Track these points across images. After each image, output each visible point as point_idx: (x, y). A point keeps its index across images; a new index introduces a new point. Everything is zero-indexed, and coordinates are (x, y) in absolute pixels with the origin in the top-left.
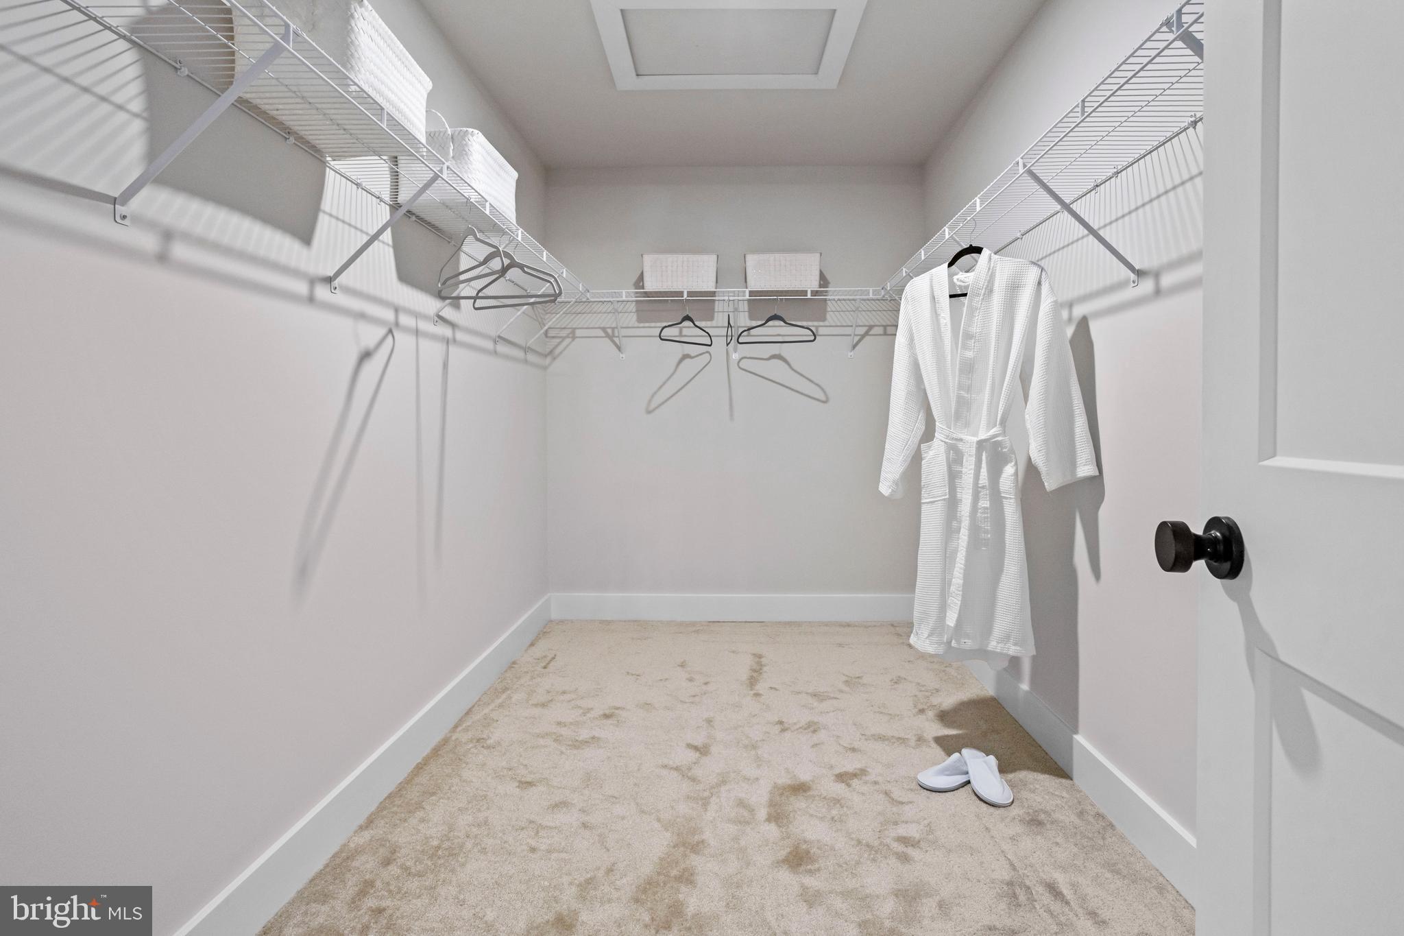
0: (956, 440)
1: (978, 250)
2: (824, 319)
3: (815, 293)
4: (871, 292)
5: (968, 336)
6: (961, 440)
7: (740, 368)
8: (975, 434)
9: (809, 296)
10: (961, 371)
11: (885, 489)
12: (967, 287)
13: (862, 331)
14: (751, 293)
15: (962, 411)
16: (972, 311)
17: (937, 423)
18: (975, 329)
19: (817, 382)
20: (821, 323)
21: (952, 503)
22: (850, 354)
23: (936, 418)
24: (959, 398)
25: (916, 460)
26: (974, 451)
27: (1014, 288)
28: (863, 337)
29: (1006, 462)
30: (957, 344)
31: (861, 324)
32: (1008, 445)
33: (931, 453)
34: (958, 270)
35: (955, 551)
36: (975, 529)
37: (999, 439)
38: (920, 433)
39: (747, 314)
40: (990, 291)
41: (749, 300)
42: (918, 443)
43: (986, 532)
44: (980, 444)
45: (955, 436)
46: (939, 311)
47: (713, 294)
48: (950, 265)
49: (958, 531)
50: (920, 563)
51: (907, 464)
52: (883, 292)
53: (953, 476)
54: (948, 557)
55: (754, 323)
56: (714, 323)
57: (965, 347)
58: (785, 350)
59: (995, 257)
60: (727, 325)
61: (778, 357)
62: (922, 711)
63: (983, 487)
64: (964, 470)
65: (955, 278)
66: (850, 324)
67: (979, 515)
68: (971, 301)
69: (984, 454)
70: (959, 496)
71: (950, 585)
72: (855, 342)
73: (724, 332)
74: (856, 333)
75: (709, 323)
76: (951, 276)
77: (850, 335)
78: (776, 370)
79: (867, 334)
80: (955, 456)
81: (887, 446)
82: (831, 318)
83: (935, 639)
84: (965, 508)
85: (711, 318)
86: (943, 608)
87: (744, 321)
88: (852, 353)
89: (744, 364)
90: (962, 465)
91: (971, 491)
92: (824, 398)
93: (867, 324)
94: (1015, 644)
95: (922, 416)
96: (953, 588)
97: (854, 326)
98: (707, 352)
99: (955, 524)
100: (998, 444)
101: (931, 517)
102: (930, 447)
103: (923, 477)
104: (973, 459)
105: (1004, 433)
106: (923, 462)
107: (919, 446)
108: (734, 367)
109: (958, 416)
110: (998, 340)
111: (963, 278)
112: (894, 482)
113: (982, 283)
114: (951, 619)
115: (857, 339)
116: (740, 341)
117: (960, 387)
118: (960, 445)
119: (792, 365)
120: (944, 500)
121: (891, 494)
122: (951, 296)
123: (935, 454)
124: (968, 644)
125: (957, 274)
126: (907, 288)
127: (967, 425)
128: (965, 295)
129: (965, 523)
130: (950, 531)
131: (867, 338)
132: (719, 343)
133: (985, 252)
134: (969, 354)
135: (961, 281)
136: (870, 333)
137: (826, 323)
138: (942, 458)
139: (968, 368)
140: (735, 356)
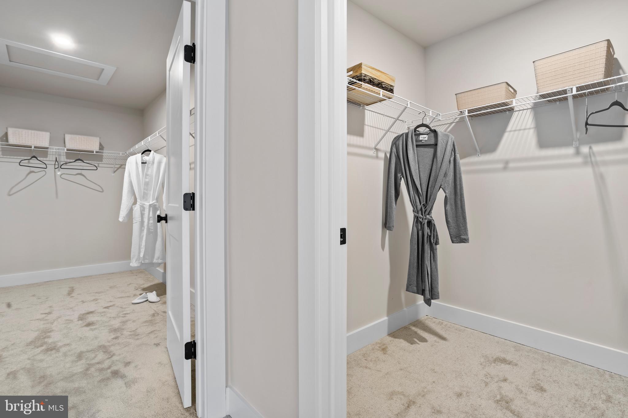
0: (143, 204)
1: (150, 151)
2: (102, 161)
3: (97, 152)
4: (121, 153)
5: (147, 175)
6: (144, 204)
7: (62, 178)
8: (149, 203)
9: (95, 153)
10: (145, 185)
11: (121, 219)
12: (147, 161)
13: (118, 166)
14: (67, 150)
15: (145, 196)
16: (148, 168)
17: (138, 200)
18: (149, 173)
19: (98, 184)
20: (100, 163)
21: (142, 222)
22: (113, 174)
23: (137, 198)
24: (144, 192)
25: (131, 211)
26: (148, 207)
27: (160, 163)
28: (118, 169)
29: (158, 210)
30: (144, 176)
31: (117, 164)
32: (158, 205)
33: (136, 208)
34: (144, 155)
35: (143, 236)
36: (148, 229)
37: (155, 204)
38: (132, 203)
39: (65, 157)
40: (153, 163)
41: (66, 152)
42: (131, 205)
43: (152, 229)
44: (150, 205)
45: (143, 203)
46: (138, 167)
47: (47, 148)
48: (142, 154)
49: (144, 230)
50: (133, 241)
51: (128, 212)
52: (125, 154)
53: (142, 215)
54: (141, 238)
55: (69, 161)
56: (48, 159)
57: (146, 178)
58: (83, 172)
59: (155, 153)
60: (55, 160)
61: (81, 174)
62: (137, 289)
63: (151, 217)
64: (145, 213)
65: (143, 158)
66: (113, 163)
67: (150, 225)
68: (148, 165)
69: (151, 208)
70: (144, 220)
71: (141, 245)
72: (115, 170)
73: (54, 163)
74: (115, 167)
75: (45, 159)
76: (142, 157)
77: (113, 168)
78: (79, 179)
79: (120, 167)
80: (143, 209)
81: (122, 206)
82: (104, 161)
83: (137, 262)
84: (146, 224)
85: (46, 157)
86: (139, 253)
87: (63, 159)
88: (114, 174)
89: (63, 176)
90: (145, 211)
91: (147, 219)
92: (101, 190)
93: (120, 164)
94: (161, 260)
95: (133, 197)
96: (142, 246)
97: (114, 164)
98: (44, 171)
99: (143, 228)
100: (155, 205)
101: (136, 227)
102: (135, 206)
103: (133, 215)
104: (148, 209)
105: (157, 202)
106: (133, 211)
107: (132, 206)
108: (58, 178)
109: (144, 198)
110: (155, 177)
111: (146, 158)
112: (123, 217)
113: (151, 160)
114: (142, 255)
115: (116, 169)
116: (62, 167)
117: (144, 189)
118: (145, 206)
119: (87, 178)
120: (140, 221)
121: (123, 221)
122: (142, 163)
123: (137, 209)
124: (147, 261)
125: (144, 157)
126: (129, 159)
127: (146, 200)
128: (146, 163)
129: (146, 227)
130: (141, 231)
131: (120, 169)
132: (51, 168)
133: (152, 152)
134: (147, 180)
135: (145, 159)
136: (122, 167)
137: (103, 163)
138: (139, 209)
139: (147, 184)
140: (59, 173)
